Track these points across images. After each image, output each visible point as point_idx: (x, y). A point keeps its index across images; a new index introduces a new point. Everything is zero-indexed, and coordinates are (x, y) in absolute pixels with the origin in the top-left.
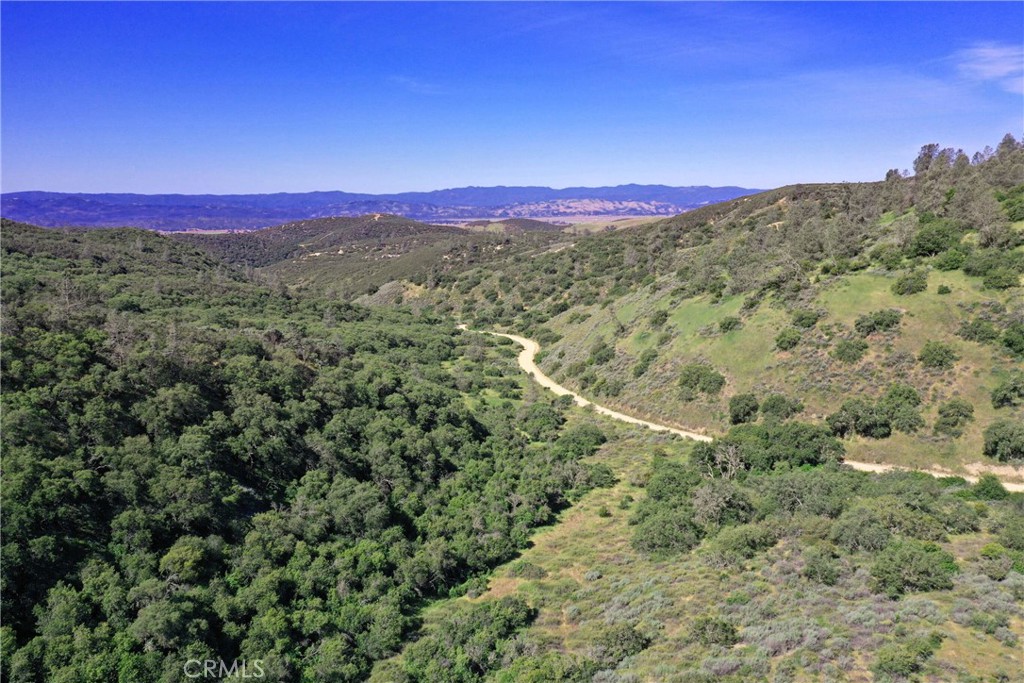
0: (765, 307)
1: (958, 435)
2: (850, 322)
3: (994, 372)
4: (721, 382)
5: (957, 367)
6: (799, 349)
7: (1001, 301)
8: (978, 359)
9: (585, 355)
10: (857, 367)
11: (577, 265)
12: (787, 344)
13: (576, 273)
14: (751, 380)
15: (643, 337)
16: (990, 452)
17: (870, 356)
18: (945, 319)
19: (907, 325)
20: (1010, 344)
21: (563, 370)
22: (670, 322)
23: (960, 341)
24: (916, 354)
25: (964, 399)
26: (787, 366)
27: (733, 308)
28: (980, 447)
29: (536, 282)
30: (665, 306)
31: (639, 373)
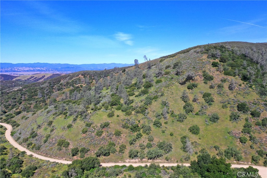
0: (78, 120)
1: (124, 153)
2: (99, 125)
3: (129, 136)
4: (69, 144)
5: (122, 135)
6: (88, 133)
7: (129, 118)
8: (126, 133)
9: (28, 135)
10: (101, 137)
12: (84, 132)
14: (76, 143)
15: (46, 129)
16: (130, 157)
17: (104, 135)
18: (119, 124)
19: (112, 125)
20: (131, 129)
21: (21, 140)
22: (53, 124)
23: (122, 129)
24: (114, 133)
25: (124, 144)
26: (85, 138)
27: (70, 120)
28: (128, 155)
30: (51, 119)
31: (45, 142)
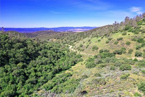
0: (104, 38)
1: (131, 54)
2: (116, 39)
3: (136, 45)
4: (98, 48)
5: (131, 45)
6: (109, 43)
7: (137, 36)
8: (134, 43)
9: (79, 46)
10: (117, 45)
11: (78, 36)
12: (107, 43)
13: (78, 37)
14: (102, 48)
15: (87, 43)
16: (136, 56)
17: (119, 44)
18: (129, 38)
19: (124, 39)
20: (138, 41)
21: (76, 48)
22: (91, 41)
23: (131, 41)
24: (125, 43)
25: (132, 49)
26: (107, 45)
27: (100, 38)
28: (134, 55)
29: (72, 38)
30: (90, 39)
31: (86, 48)
